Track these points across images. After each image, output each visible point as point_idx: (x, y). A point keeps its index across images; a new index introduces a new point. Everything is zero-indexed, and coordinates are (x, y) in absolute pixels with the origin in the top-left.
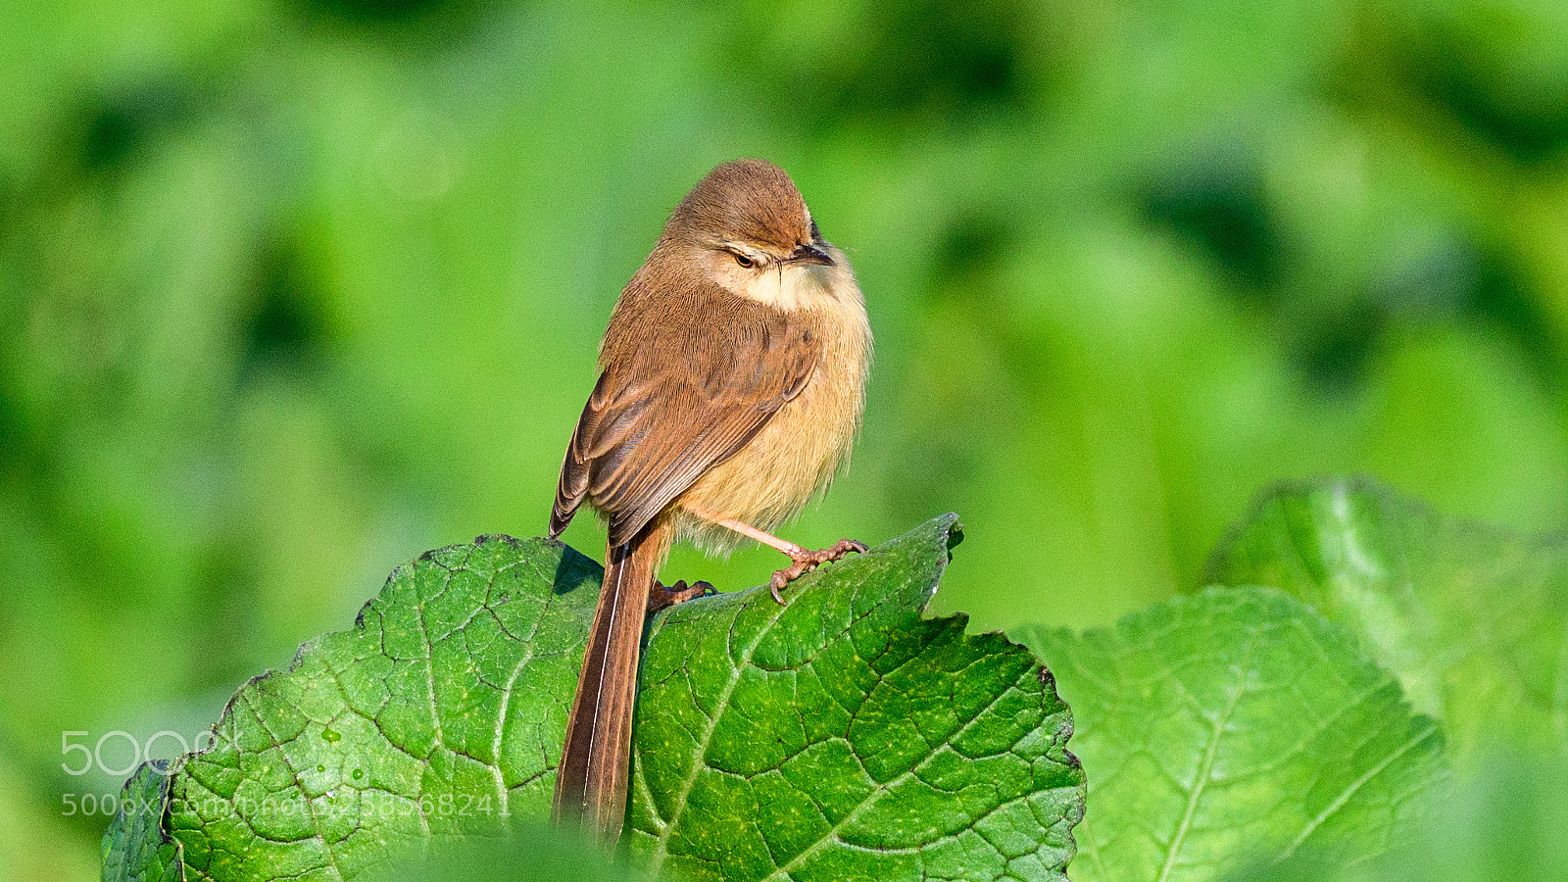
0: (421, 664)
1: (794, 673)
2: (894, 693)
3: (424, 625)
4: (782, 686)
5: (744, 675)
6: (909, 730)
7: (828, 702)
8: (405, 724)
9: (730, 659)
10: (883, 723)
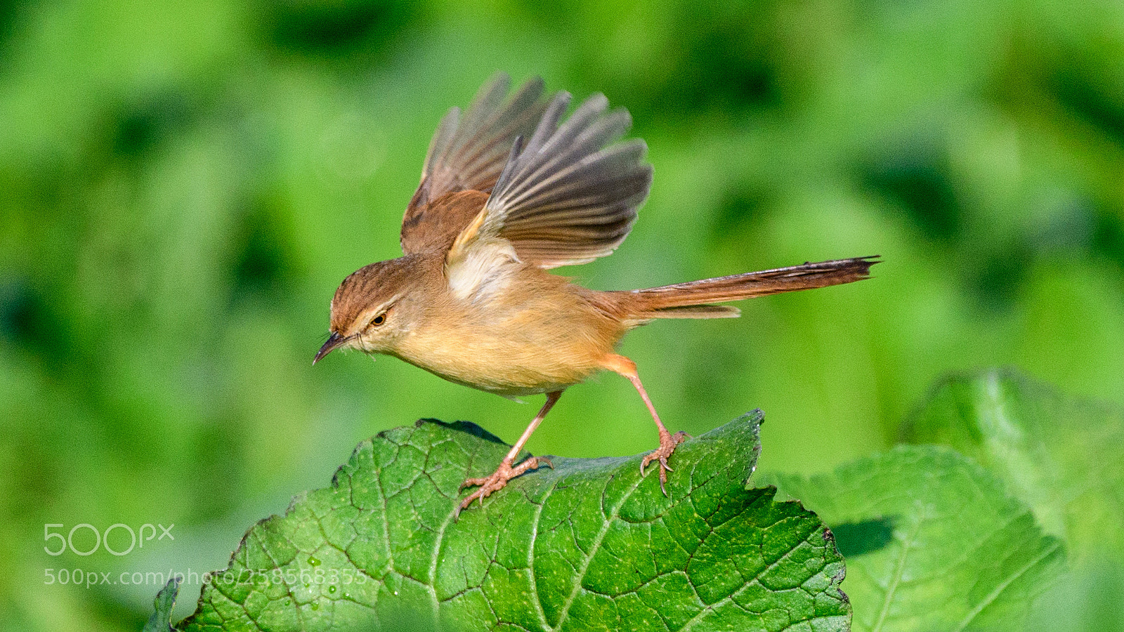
0: (379, 512)
1: (649, 524)
2: (720, 540)
3: (380, 484)
4: (641, 533)
5: (613, 524)
6: (730, 567)
7: (674, 546)
8: (367, 554)
9: (603, 513)
10: (712, 561)
